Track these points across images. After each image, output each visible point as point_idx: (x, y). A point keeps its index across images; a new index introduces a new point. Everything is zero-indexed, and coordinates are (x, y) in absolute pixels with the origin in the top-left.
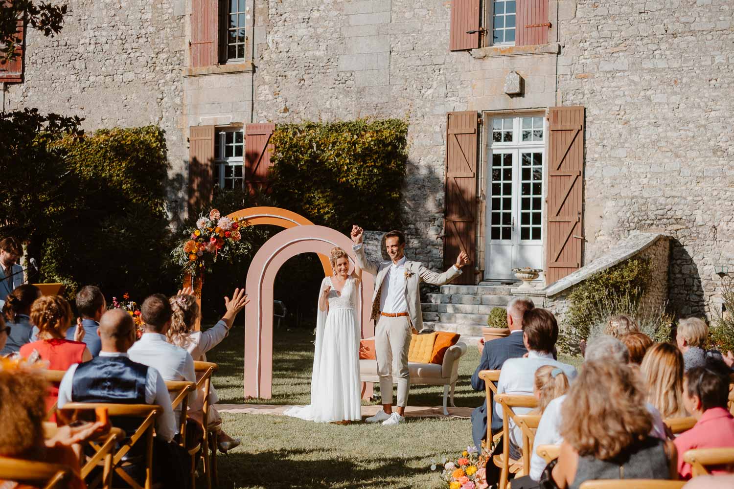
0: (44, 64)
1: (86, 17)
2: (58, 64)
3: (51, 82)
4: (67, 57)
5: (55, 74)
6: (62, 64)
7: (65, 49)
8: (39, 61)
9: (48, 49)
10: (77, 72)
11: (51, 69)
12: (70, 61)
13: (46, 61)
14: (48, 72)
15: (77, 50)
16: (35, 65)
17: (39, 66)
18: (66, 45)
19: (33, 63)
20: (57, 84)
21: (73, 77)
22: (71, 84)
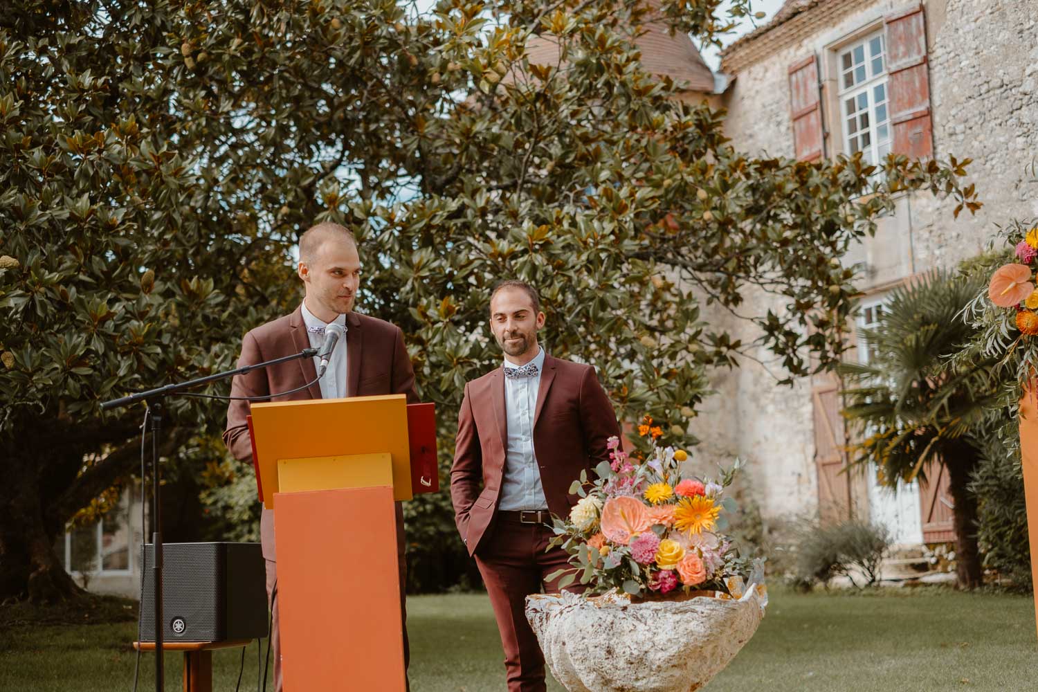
0: (968, 131)
1: (1032, 23)
2: (993, 124)
3: (982, 160)
4: (1006, 106)
5: (989, 143)
6: (999, 121)
7: (1002, 93)
8: (960, 128)
9: (972, 101)
10: (1026, 130)
11: (981, 137)
12: (1012, 113)
13: (971, 124)
14: (976, 144)
15: (1021, 89)
16: (954, 137)
17: (961, 137)
18: (1002, 86)
19: (951, 135)
20: (994, 162)
21: (1021, 140)
22: (1018, 155)
